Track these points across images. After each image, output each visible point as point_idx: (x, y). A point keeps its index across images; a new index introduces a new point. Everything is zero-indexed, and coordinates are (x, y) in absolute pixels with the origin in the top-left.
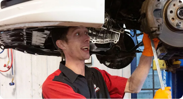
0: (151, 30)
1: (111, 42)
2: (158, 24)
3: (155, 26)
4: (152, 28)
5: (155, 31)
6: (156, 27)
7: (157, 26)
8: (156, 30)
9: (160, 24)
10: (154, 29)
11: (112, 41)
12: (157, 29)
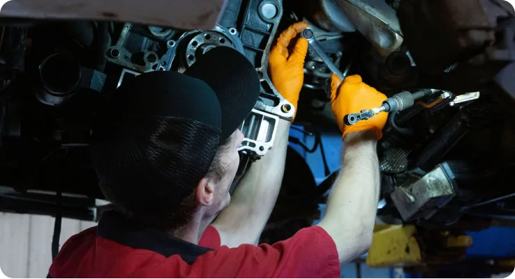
0: (463, 42)
1: (245, 150)
2: (498, 14)
3: (485, 24)
4: (465, 31)
5: (482, 48)
6: (487, 29)
7: (493, 22)
8: (487, 43)
9: (505, 14)
10: (478, 36)
11: (247, 147)
12: (492, 36)
